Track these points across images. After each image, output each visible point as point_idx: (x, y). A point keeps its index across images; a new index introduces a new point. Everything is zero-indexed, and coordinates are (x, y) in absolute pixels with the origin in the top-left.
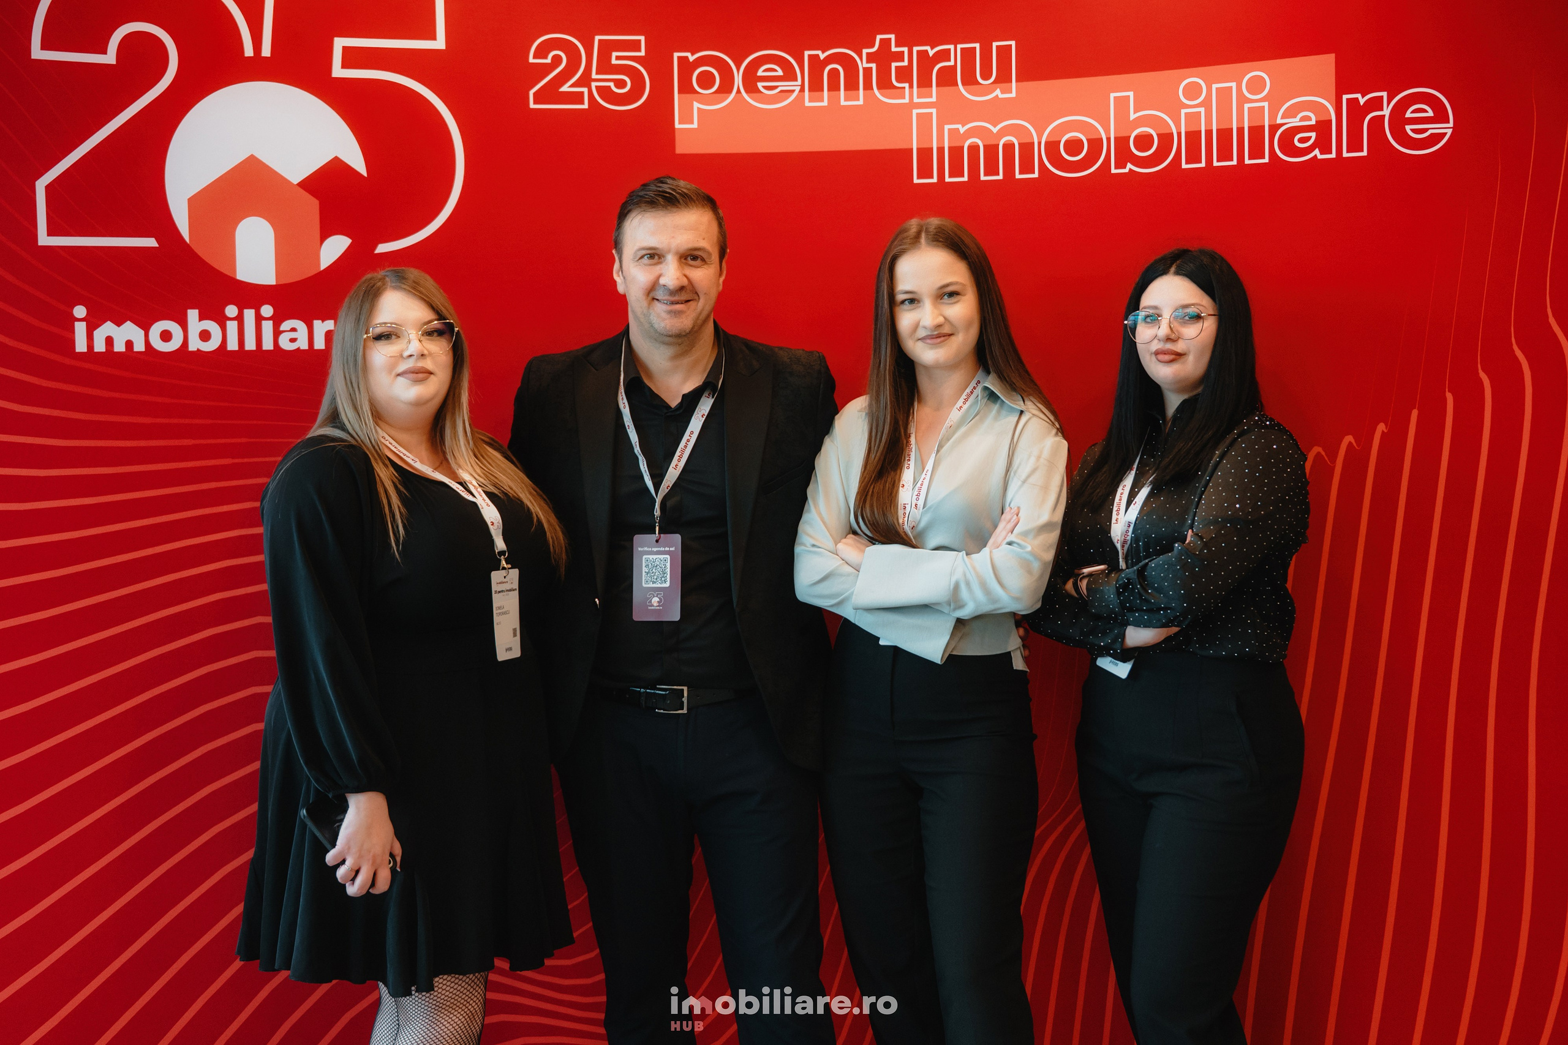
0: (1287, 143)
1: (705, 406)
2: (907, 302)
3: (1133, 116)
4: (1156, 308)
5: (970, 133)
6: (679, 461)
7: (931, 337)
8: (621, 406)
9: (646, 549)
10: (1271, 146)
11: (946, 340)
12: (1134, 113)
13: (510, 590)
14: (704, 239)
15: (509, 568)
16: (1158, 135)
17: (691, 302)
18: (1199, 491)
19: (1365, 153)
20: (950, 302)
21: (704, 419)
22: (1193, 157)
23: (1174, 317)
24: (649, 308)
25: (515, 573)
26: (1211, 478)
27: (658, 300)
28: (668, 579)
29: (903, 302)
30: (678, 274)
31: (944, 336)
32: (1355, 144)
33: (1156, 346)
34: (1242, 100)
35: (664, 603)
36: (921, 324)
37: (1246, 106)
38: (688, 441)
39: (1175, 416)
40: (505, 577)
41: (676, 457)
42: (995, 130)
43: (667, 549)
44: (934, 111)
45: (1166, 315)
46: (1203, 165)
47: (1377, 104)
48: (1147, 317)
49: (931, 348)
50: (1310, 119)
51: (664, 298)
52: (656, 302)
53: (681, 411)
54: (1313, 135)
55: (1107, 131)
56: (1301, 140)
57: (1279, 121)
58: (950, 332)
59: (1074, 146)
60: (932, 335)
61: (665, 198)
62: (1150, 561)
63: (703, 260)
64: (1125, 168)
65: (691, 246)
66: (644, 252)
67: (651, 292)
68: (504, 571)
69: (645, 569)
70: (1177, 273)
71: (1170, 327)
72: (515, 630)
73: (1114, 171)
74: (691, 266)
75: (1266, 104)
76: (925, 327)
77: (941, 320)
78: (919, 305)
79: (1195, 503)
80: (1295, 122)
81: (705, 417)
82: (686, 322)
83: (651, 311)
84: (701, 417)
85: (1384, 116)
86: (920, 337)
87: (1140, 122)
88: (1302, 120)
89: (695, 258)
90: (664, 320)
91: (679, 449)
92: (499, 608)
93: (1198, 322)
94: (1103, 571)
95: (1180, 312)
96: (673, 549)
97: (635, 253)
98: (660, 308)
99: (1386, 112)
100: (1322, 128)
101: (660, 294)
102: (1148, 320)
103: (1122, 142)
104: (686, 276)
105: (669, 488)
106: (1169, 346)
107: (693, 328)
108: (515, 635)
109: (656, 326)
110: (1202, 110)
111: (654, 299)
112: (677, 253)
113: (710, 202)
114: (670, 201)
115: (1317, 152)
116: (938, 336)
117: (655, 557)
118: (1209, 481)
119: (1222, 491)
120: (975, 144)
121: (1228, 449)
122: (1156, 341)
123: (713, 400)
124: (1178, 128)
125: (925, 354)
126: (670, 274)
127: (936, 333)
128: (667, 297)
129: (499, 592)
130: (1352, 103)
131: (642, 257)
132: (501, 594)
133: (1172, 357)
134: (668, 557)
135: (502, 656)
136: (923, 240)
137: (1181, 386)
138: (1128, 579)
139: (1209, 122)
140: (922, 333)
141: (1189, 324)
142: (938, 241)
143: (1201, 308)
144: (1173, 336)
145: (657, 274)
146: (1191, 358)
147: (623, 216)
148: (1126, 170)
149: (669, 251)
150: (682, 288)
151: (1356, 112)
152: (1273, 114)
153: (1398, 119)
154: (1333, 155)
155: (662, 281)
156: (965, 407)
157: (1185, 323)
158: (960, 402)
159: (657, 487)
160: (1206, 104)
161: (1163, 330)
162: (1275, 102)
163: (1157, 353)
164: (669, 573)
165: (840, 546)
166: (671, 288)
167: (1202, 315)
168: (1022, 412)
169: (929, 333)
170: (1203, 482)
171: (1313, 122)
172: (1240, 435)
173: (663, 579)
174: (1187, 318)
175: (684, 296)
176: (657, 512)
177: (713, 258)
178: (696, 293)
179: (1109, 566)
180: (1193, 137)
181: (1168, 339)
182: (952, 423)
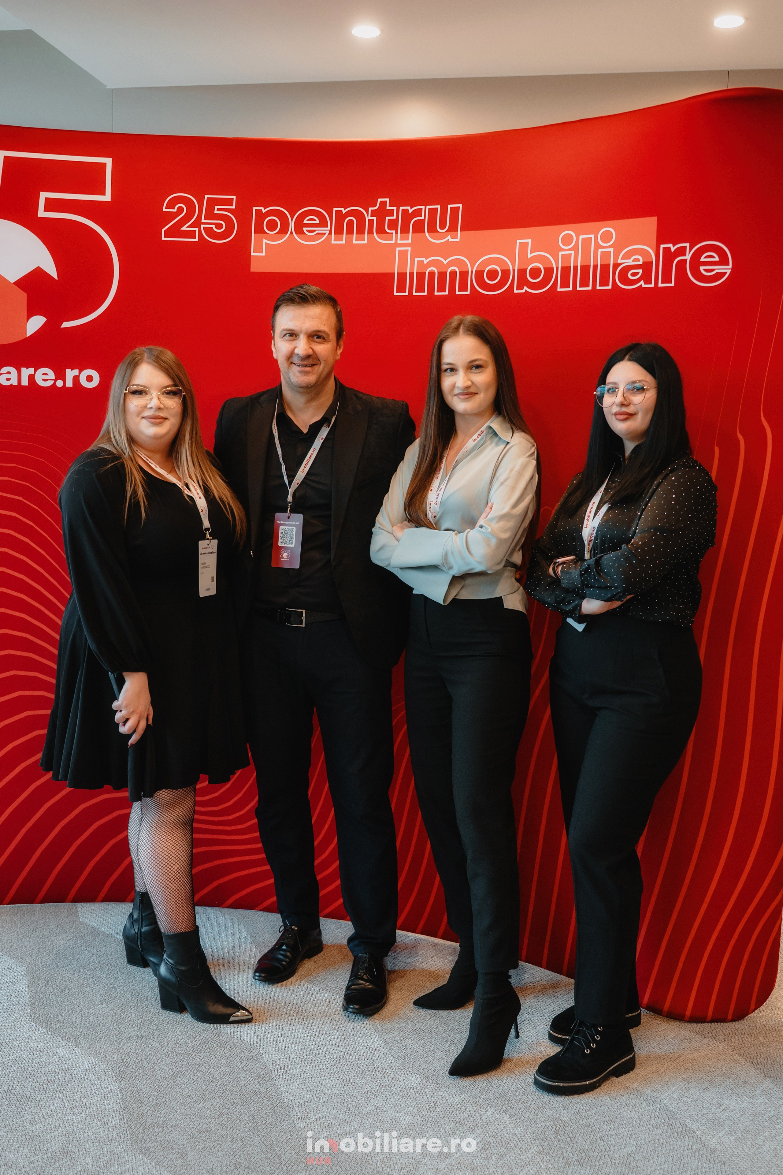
0: (624, 277)
1: (324, 432)
2: (449, 370)
3: (530, 256)
4: (615, 383)
5: (430, 264)
6: (305, 467)
7: (463, 394)
8: (274, 431)
9: (282, 522)
10: (614, 277)
11: (472, 396)
12: (531, 254)
13: (211, 553)
14: (324, 325)
15: (211, 539)
16: (544, 268)
17: (315, 366)
18: (641, 509)
19: (672, 285)
20: (477, 372)
21: (323, 441)
22: (565, 284)
23: (626, 389)
24: (289, 368)
25: (215, 542)
26: (650, 499)
27: (294, 364)
28: (294, 542)
29: (446, 370)
30: (306, 347)
31: (471, 394)
32: (667, 279)
33: (615, 409)
34: (598, 246)
35: (291, 557)
36: (456, 385)
37: (600, 251)
38: (312, 454)
39: (630, 457)
40: (208, 545)
41: (303, 465)
42: (445, 262)
43: (294, 523)
44: (409, 249)
45: (621, 388)
46: (570, 289)
47: (682, 251)
48: (609, 390)
49: (463, 402)
50: (638, 260)
51: (297, 362)
52: (293, 364)
53: (308, 436)
54: (640, 271)
55: (514, 265)
56: (633, 275)
57: (620, 261)
58: (475, 392)
59: (492, 274)
60: (464, 393)
61: (301, 298)
62: (605, 555)
63: (324, 338)
64: (523, 289)
65: (315, 329)
66: (285, 332)
67: (290, 357)
68: (208, 541)
69: (280, 535)
70: (630, 360)
71: (624, 396)
72: (213, 578)
73: (516, 291)
74: (316, 342)
75: (612, 250)
76: (458, 387)
77: (469, 383)
78: (456, 373)
79: (638, 517)
80: (629, 262)
81: (323, 439)
82: (311, 379)
83: (290, 370)
84: (321, 439)
85: (687, 259)
86: (456, 394)
87: (535, 259)
88: (634, 260)
89: (319, 337)
90: (297, 376)
91: (306, 460)
92: (203, 564)
93: (642, 393)
94: (572, 560)
95: (631, 386)
96: (297, 523)
97: (281, 333)
98: (295, 369)
99: (688, 257)
100: (646, 266)
101: (295, 360)
102: (610, 392)
103: (522, 272)
104: (311, 348)
105: (299, 484)
106: (624, 409)
107: (316, 382)
108: (213, 581)
109: (292, 380)
110: (572, 252)
111: (292, 363)
112: (306, 333)
113: (332, 301)
114: (304, 300)
115: (642, 282)
116: (467, 394)
117: (287, 527)
118: (648, 502)
119: (656, 509)
120: (433, 271)
121: (662, 481)
122: (615, 406)
123: (329, 429)
124: (557, 264)
125: (459, 405)
126: (301, 347)
127: (466, 391)
128: (299, 362)
129: (204, 554)
130: (667, 250)
131: (285, 335)
132: (205, 555)
133: (625, 416)
134: (295, 528)
135: (203, 593)
136: (461, 330)
137: (634, 436)
138: (589, 565)
139: (576, 261)
140: (456, 391)
141: (637, 394)
142: (470, 331)
143: (644, 383)
144: (625, 403)
145: (293, 346)
146: (639, 417)
147: (276, 308)
148: (523, 291)
149: (301, 332)
150: (308, 356)
151: (669, 257)
152: (616, 257)
153: (696, 261)
154: (652, 285)
155: (296, 351)
156: (478, 439)
157: (634, 393)
158: (475, 436)
159: (290, 483)
160: (575, 248)
161: (619, 398)
162: (618, 247)
163: (616, 414)
164: (294, 538)
165: (395, 528)
166: (301, 355)
167: (645, 387)
168: (508, 443)
169: (461, 391)
170: (644, 502)
171: (641, 263)
172: (671, 472)
173: (291, 542)
174: (635, 390)
175: (310, 362)
176: (290, 498)
177: (331, 337)
178: (319, 360)
179: (576, 557)
180: (565, 270)
181: (622, 405)
182: (468, 449)
